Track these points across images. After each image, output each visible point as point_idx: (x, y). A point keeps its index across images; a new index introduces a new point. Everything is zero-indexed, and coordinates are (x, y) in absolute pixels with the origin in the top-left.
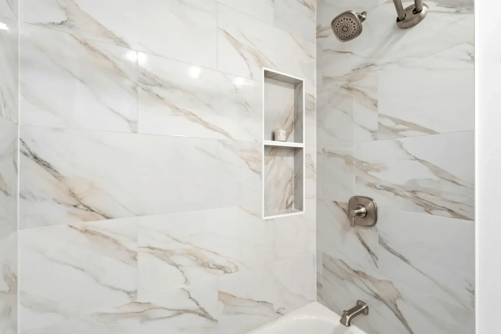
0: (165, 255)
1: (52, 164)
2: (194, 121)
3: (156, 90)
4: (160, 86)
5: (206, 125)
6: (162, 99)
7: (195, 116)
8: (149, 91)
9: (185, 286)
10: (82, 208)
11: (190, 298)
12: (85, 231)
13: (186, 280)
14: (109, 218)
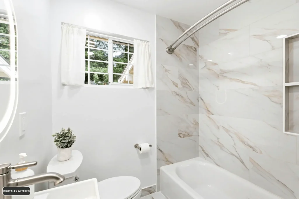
0: (227, 131)
1: (204, 100)
2: (238, 82)
3: (225, 75)
4: (226, 73)
5: (243, 82)
6: (226, 77)
7: (238, 80)
8: (222, 76)
9: (234, 146)
10: (208, 111)
11: (236, 151)
12: (209, 117)
13: (235, 144)
14: (213, 115)
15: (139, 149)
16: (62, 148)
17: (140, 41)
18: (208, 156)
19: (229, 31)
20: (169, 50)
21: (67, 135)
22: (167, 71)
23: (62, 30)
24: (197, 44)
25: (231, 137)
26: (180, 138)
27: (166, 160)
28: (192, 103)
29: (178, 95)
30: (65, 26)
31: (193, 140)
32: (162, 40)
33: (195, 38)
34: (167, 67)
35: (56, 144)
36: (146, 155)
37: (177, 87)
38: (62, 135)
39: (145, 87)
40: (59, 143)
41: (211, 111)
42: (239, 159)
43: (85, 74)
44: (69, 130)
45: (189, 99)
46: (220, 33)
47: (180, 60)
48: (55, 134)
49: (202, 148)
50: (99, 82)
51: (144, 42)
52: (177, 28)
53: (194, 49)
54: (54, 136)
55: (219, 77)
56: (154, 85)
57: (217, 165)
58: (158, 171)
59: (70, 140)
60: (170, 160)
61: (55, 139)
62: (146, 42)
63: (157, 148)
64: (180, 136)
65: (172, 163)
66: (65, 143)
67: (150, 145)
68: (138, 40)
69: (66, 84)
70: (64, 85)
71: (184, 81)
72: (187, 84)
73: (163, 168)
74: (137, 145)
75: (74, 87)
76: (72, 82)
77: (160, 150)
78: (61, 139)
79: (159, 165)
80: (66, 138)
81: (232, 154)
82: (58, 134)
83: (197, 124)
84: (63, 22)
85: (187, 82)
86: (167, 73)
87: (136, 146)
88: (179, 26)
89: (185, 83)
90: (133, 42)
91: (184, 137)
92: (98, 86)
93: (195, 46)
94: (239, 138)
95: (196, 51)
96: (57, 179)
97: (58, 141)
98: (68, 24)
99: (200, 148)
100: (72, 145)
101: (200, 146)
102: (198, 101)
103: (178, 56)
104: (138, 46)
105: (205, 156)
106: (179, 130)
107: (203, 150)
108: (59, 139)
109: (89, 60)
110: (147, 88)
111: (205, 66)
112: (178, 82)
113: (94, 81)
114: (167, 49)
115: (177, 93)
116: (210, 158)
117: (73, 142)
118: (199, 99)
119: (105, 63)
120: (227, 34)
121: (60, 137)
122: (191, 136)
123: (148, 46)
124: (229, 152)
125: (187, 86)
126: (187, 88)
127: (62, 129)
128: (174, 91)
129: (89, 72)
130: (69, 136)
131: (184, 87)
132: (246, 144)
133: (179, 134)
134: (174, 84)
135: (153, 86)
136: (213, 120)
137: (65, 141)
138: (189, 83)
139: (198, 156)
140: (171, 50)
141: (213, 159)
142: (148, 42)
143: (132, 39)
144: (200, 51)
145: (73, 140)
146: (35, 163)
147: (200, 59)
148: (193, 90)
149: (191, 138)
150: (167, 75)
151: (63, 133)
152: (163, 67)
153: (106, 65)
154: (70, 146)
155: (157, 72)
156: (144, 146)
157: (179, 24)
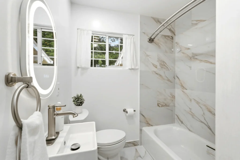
0: (198, 103)
1: (179, 78)
2: (207, 63)
3: (196, 57)
4: (197, 55)
5: (211, 63)
6: (197, 59)
7: (207, 61)
8: (194, 58)
9: (203, 115)
10: (183, 87)
11: (205, 120)
12: (183, 91)
13: (204, 113)
14: (186, 89)
15: (126, 112)
16: (77, 105)
17: (127, 35)
18: (182, 122)
19: (199, 22)
20: (150, 40)
21: (80, 98)
22: (148, 56)
23: (78, 33)
24: (174, 33)
25: (201, 108)
26: (158, 107)
27: (147, 123)
28: (169, 80)
29: (157, 74)
30: (79, 31)
31: (170, 110)
32: (144, 33)
33: (172, 29)
34: (148, 53)
35: (74, 103)
36: (131, 117)
37: (156, 68)
38: (77, 98)
39: (130, 68)
40: (75, 102)
41: (184, 86)
42: (207, 126)
43: (91, 60)
44: (81, 95)
45: (166, 77)
46: (192, 23)
47: (159, 47)
48: (73, 97)
49: (177, 116)
50: (102, 66)
51: (130, 36)
52: (156, 22)
53: (171, 38)
54: (73, 98)
55: (191, 59)
56: (138, 66)
57: (190, 130)
58: (141, 130)
59: (81, 101)
60: (150, 123)
61: (73, 100)
62: (132, 36)
63: (140, 113)
64: (159, 106)
65: (152, 126)
66: (78, 103)
67: (134, 110)
68: (126, 35)
69: (79, 67)
70: (78, 68)
71: (162, 63)
72: (165, 65)
73: (144, 129)
74: (125, 109)
75: (84, 69)
76: (83, 66)
77: (142, 115)
78: (76, 100)
79: (141, 126)
80: (79, 100)
81: (202, 122)
82: (75, 97)
83: (173, 97)
84: (78, 28)
85: (165, 64)
86: (148, 57)
87: (124, 111)
88: (158, 21)
89: (163, 65)
90: (123, 37)
91: (162, 107)
92: (101, 68)
93: (172, 35)
94: (207, 109)
95: (173, 39)
96: (75, 114)
97: (75, 101)
98: (81, 29)
99: (176, 116)
100: (83, 105)
101: (176, 115)
102: (175, 79)
103: (157, 44)
104: (126, 39)
105: (180, 123)
106: (158, 101)
107: (178, 118)
108: (75, 100)
109: (93, 51)
110: (133, 69)
111: (180, 51)
112: (157, 64)
113: (99, 65)
114: (148, 40)
115: (156, 72)
116: (184, 124)
117: (83, 102)
118: (176, 77)
119: (104, 52)
120: (198, 24)
121: (76, 99)
122: (168, 106)
123: (134, 38)
124: (199, 120)
125: (165, 67)
126: (165, 68)
127: (77, 94)
128: (154, 71)
129: (93, 59)
130: (81, 99)
131: (162, 67)
132: (213, 113)
133: (158, 104)
134: (153, 65)
135: (137, 68)
136: (186, 94)
137: (78, 102)
138: (166, 64)
139: (175, 123)
140: (151, 40)
141: (186, 125)
142: (133, 35)
143: (122, 34)
144: (176, 39)
145: (83, 101)
146: (65, 105)
147: (177, 45)
148: (170, 70)
149: (168, 107)
150: (148, 59)
151: (78, 97)
152: (145, 53)
153: (104, 53)
154: (82, 105)
155: (140, 57)
156: (130, 111)
157: (158, 20)
